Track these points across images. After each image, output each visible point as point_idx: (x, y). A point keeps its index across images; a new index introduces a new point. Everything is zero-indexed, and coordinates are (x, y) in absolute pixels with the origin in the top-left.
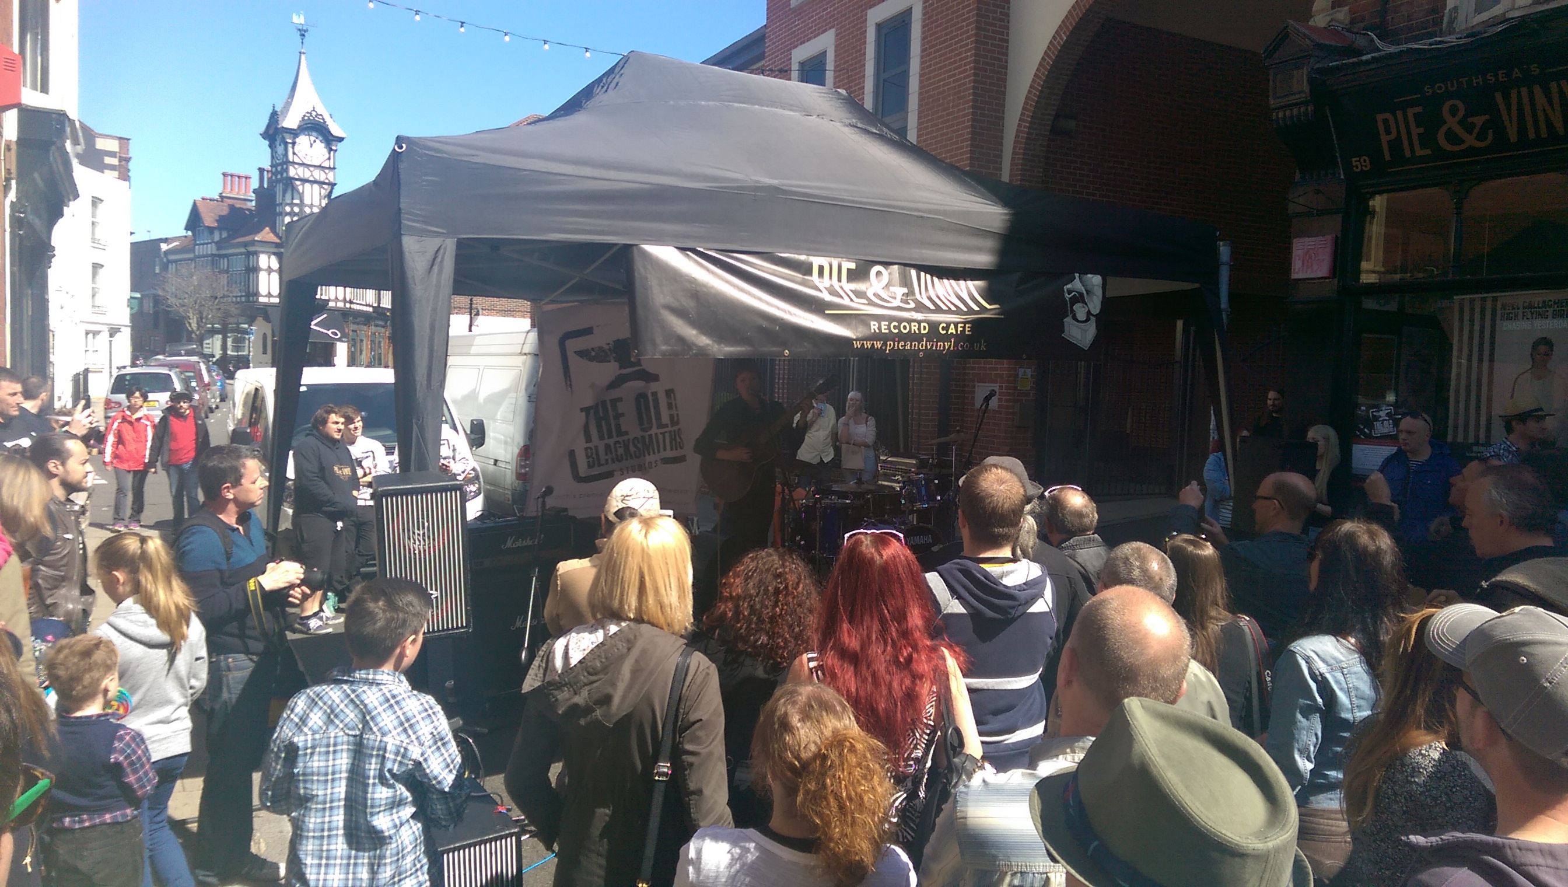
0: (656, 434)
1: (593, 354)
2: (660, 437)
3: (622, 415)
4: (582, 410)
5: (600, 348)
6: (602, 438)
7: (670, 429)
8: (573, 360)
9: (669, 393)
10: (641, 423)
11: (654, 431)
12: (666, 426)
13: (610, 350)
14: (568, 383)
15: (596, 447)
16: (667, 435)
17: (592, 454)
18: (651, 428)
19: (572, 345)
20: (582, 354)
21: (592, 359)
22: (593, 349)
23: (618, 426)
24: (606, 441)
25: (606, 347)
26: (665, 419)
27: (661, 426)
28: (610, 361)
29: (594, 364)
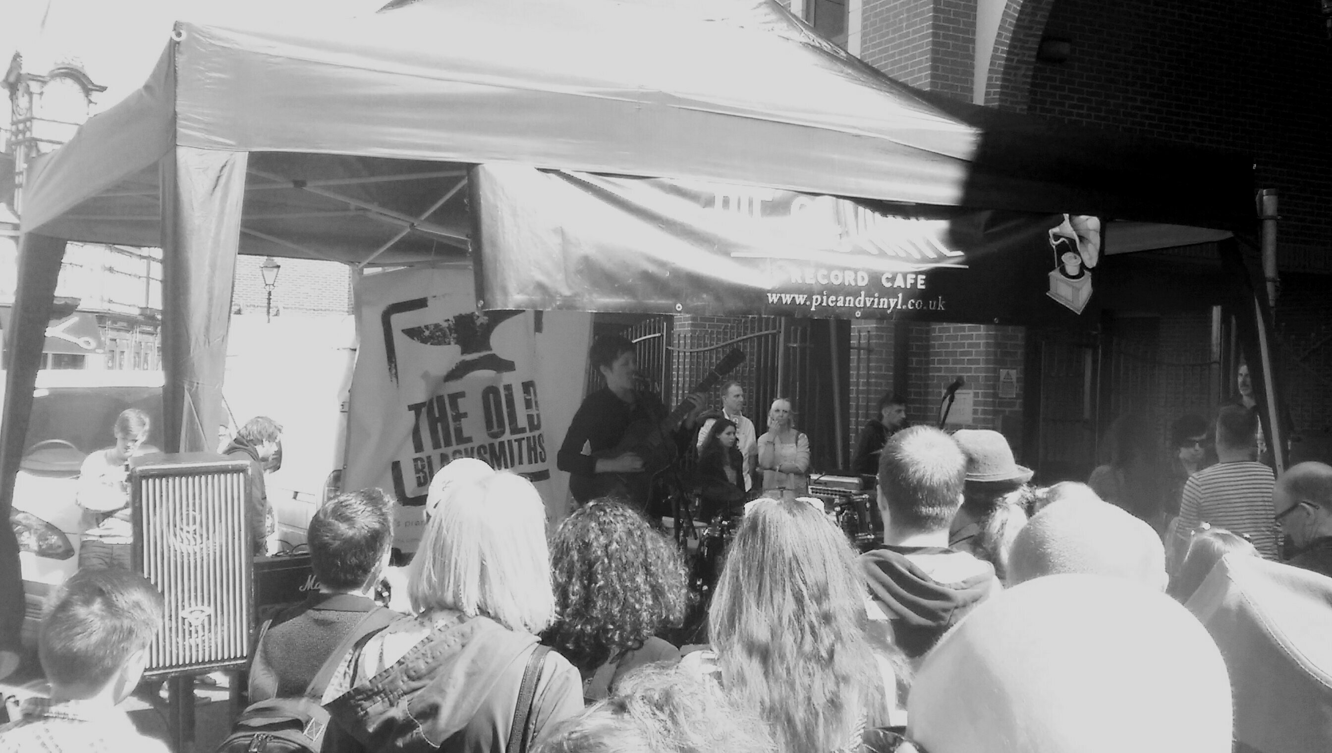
0: (509, 442)
1: (427, 333)
2: (515, 445)
3: (465, 415)
4: (411, 408)
5: (437, 326)
6: (436, 446)
7: (528, 434)
8: (401, 341)
9: (528, 386)
10: (489, 424)
11: (507, 436)
12: (523, 430)
13: (449, 328)
14: (394, 371)
15: (429, 458)
16: (524, 443)
17: (423, 467)
18: (503, 432)
19: (400, 321)
20: (413, 333)
21: (424, 341)
22: (427, 327)
23: (459, 431)
24: (443, 450)
25: (445, 325)
26: (522, 422)
27: (515, 431)
28: (449, 344)
29: (428, 346)
